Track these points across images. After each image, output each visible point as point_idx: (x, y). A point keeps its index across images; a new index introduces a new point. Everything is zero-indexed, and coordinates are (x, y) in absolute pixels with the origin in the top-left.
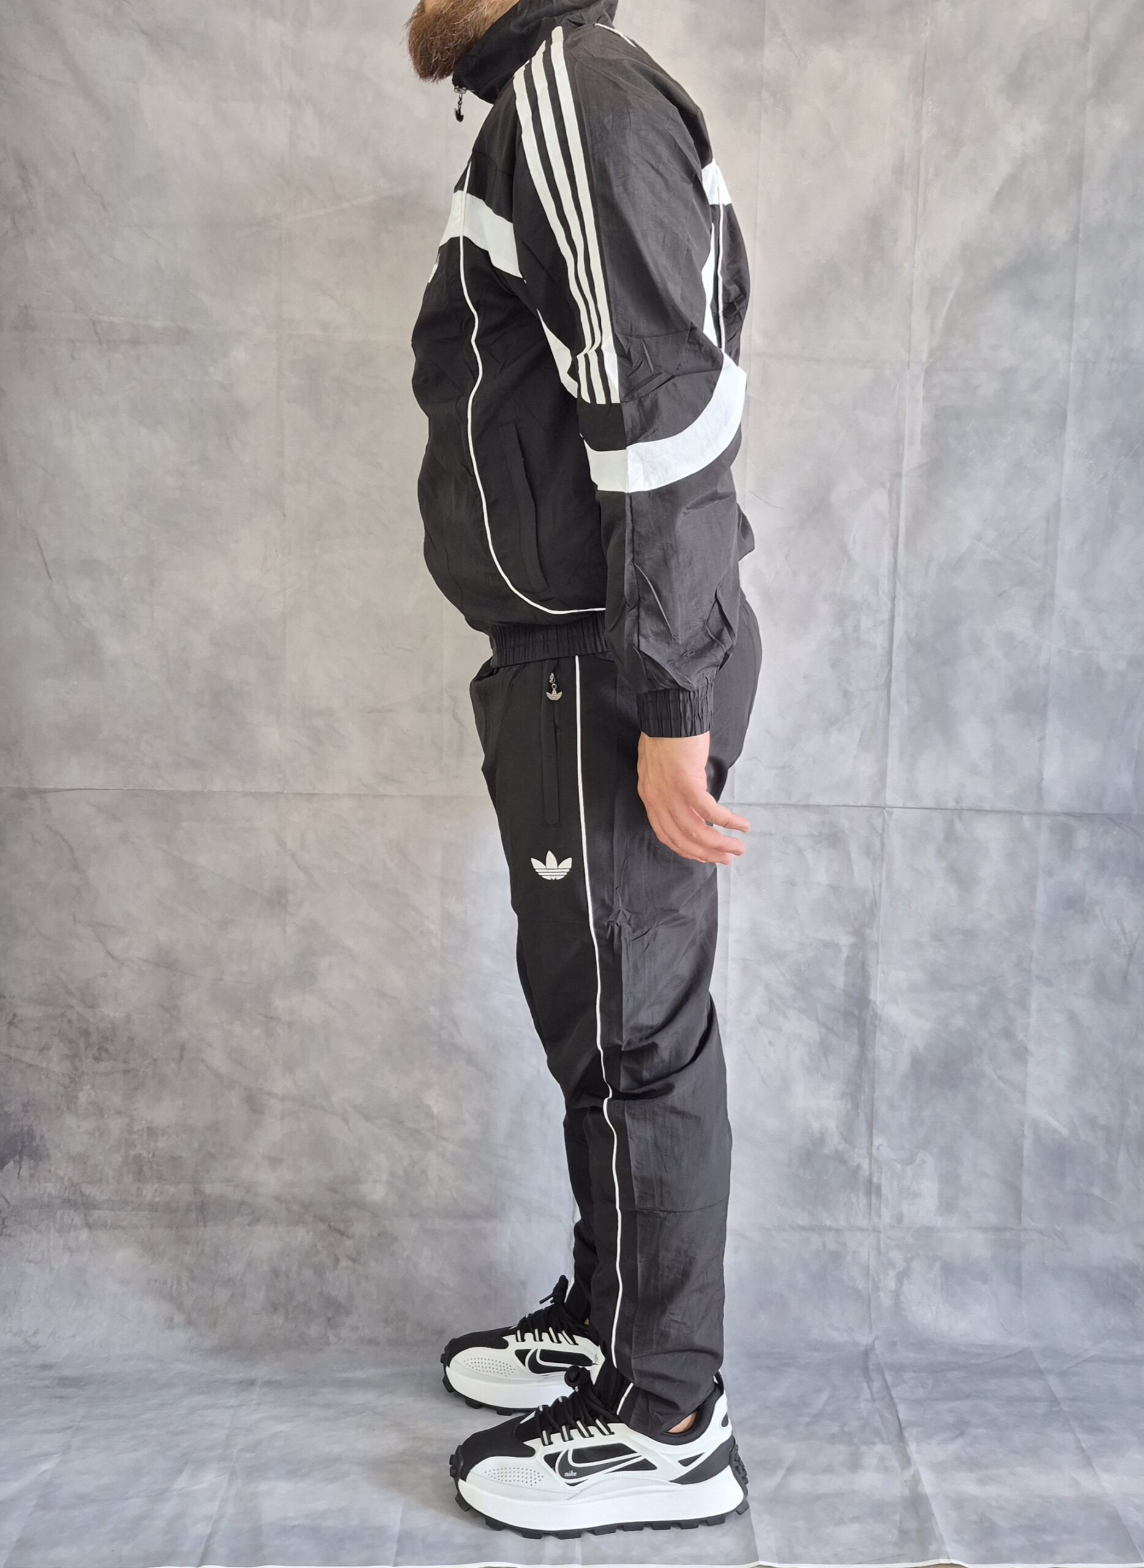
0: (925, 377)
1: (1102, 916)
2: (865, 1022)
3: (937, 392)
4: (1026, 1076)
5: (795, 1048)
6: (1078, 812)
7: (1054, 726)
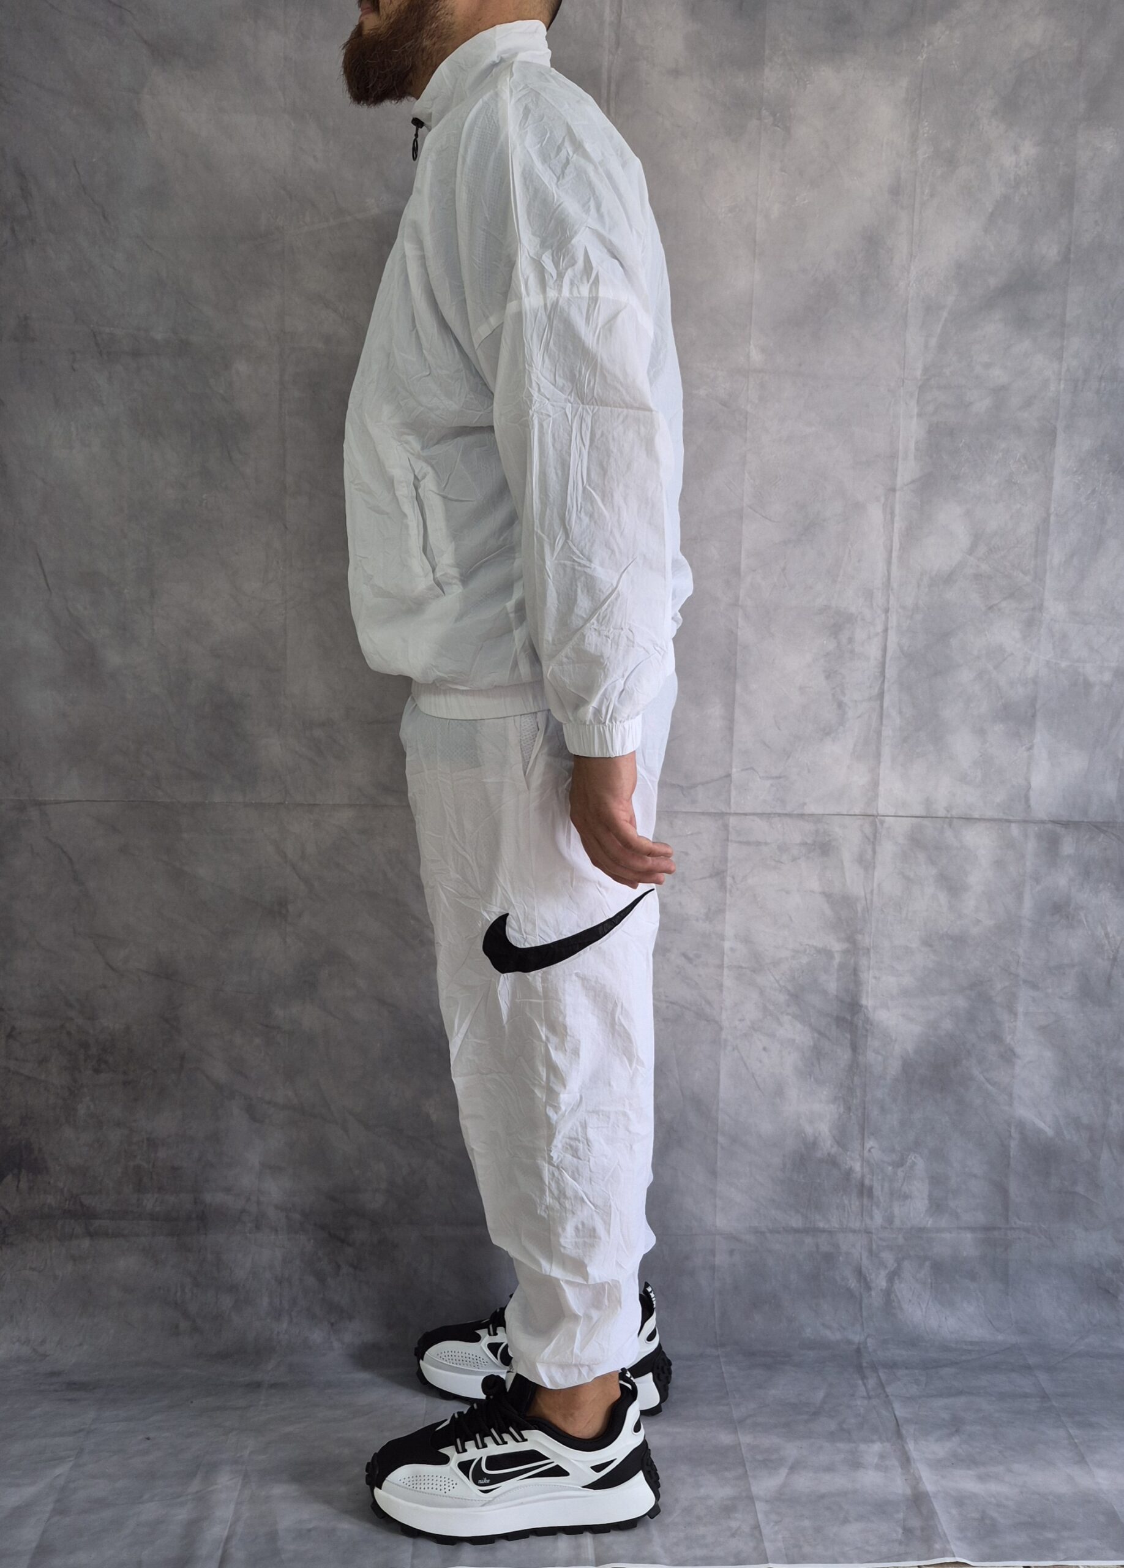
0: (918, 394)
1: (1087, 921)
2: (856, 1026)
3: (930, 408)
4: (1013, 1077)
5: (789, 1053)
6: (1065, 820)
7: (1041, 735)
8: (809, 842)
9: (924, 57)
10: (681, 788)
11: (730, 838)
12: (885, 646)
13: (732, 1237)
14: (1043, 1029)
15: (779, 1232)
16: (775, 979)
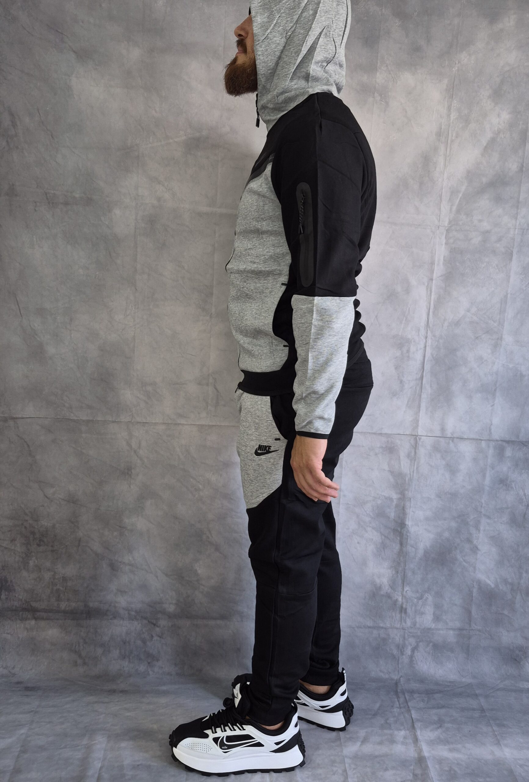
0: (446, 233)
1: (515, 488)
2: (403, 534)
3: (451, 241)
4: (477, 560)
5: (370, 545)
6: (507, 439)
7: (499, 400)
8: (384, 446)
9: (456, 69)
12: (425, 354)
14: (492, 538)
15: (361, 628)
16: (365, 510)
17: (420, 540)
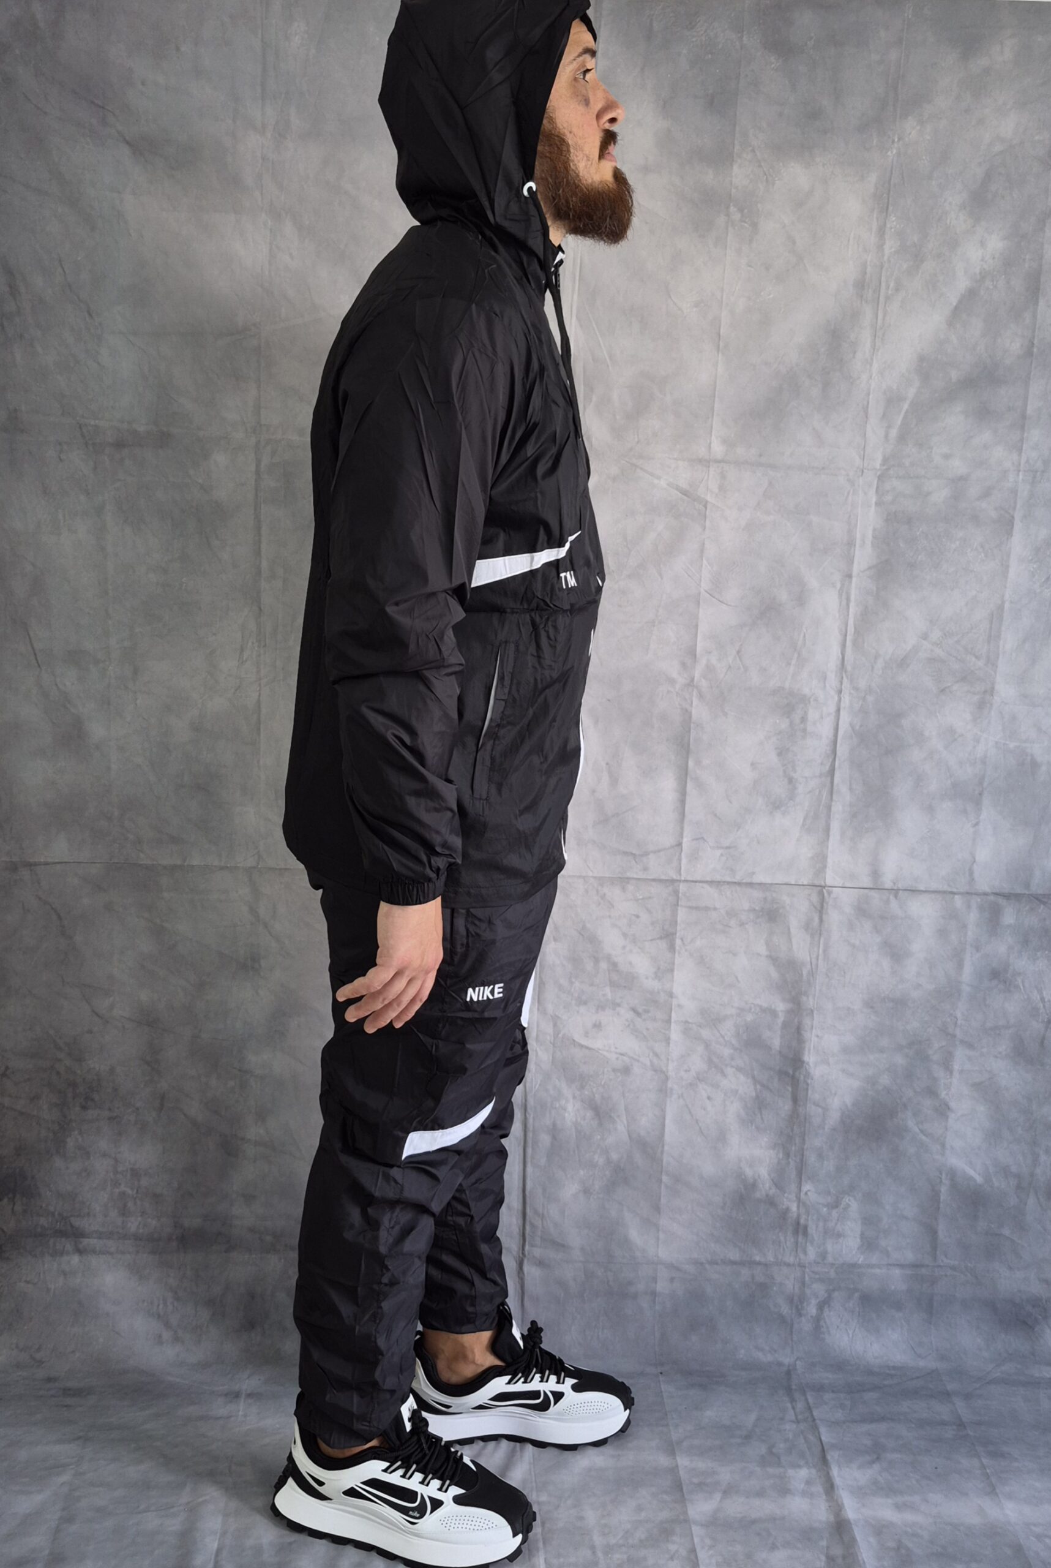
0: (878, 483)
1: (1024, 986)
2: (798, 1081)
3: (889, 498)
4: (946, 1129)
5: (732, 1102)
6: (1006, 891)
7: (988, 813)
8: (757, 908)
9: (894, 153)
10: (634, 855)
11: (680, 903)
12: (837, 725)
13: (671, 1266)
14: (977, 1086)
15: (717, 1264)
16: (721, 1035)
17: (833, 1092)
